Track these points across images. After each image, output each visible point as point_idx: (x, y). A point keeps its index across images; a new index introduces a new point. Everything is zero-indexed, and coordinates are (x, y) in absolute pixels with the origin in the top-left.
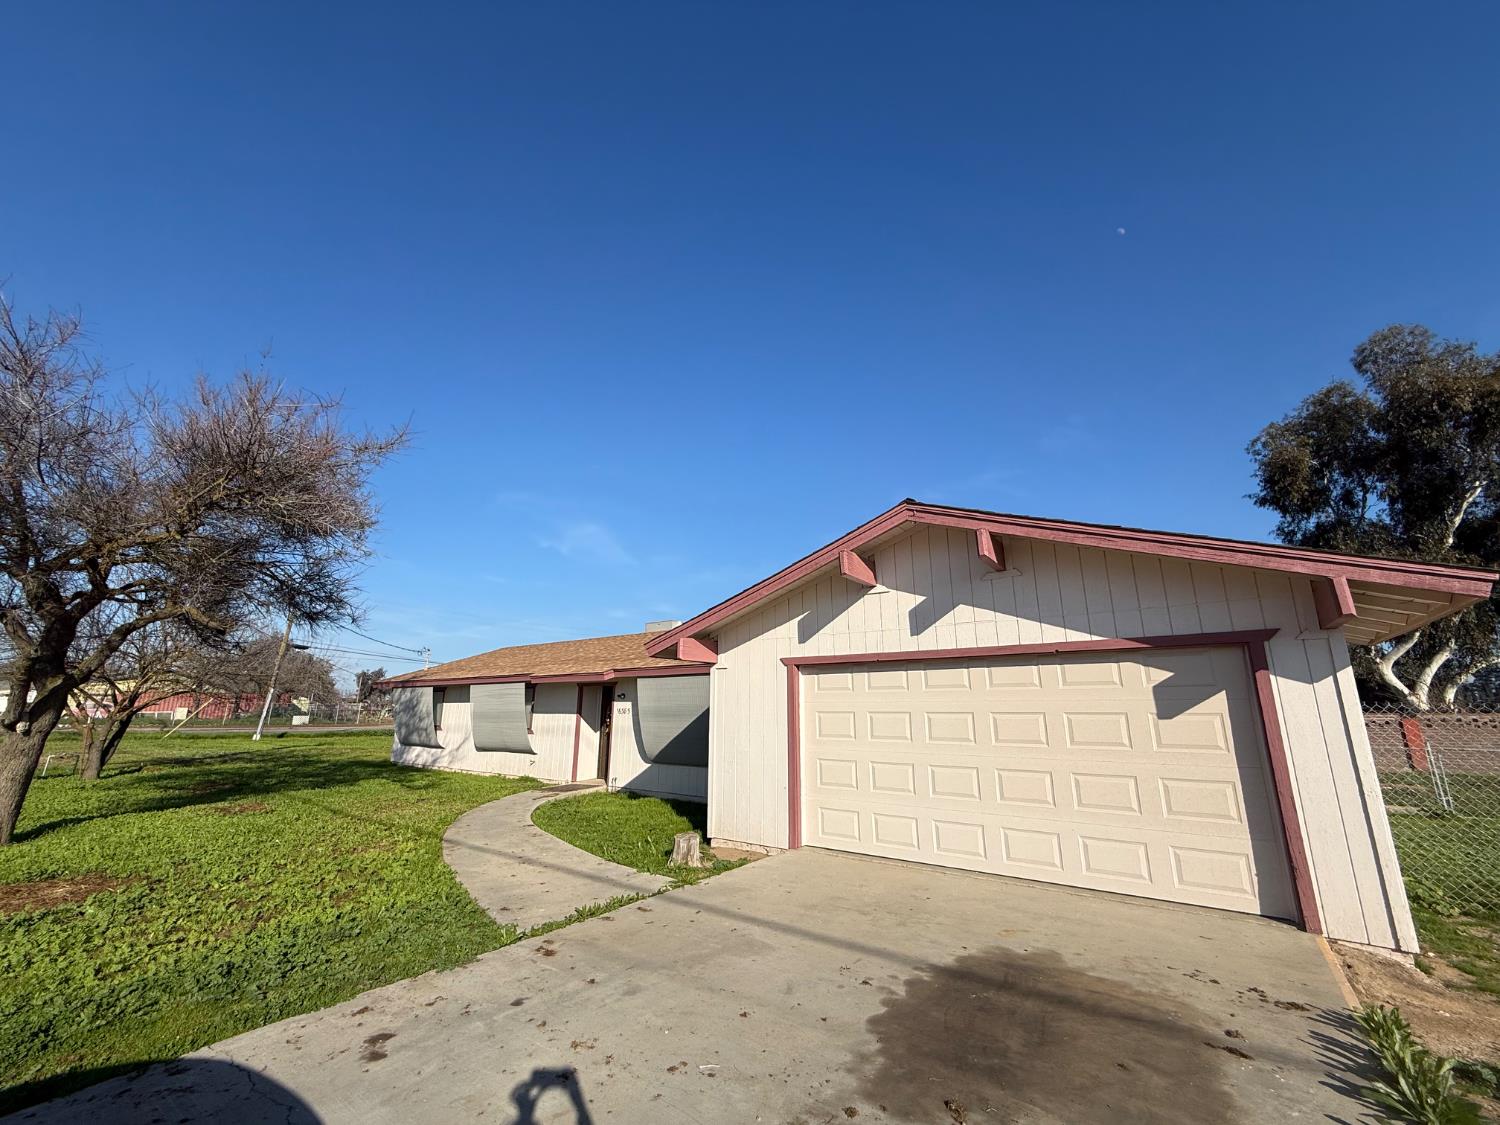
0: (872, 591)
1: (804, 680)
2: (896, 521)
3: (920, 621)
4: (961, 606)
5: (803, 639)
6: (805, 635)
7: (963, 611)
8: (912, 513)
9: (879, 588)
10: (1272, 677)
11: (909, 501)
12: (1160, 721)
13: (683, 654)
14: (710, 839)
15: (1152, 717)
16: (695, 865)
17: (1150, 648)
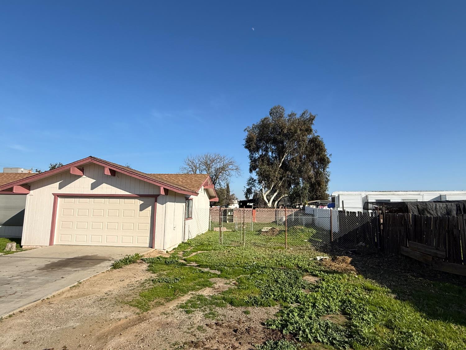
0: (82, 177)
1: (59, 199)
2: (87, 161)
3: (93, 186)
4: (104, 184)
5: (60, 188)
6: (61, 187)
7: (104, 185)
8: (91, 160)
9: (84, 176)
10: (157, 203)
11: (91, 157)
12: (140, 212)
13: (15, 191)
14: (22, 246)
15: (139, 211)
16: (14, 251)
17: (140, 197)
